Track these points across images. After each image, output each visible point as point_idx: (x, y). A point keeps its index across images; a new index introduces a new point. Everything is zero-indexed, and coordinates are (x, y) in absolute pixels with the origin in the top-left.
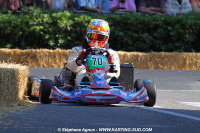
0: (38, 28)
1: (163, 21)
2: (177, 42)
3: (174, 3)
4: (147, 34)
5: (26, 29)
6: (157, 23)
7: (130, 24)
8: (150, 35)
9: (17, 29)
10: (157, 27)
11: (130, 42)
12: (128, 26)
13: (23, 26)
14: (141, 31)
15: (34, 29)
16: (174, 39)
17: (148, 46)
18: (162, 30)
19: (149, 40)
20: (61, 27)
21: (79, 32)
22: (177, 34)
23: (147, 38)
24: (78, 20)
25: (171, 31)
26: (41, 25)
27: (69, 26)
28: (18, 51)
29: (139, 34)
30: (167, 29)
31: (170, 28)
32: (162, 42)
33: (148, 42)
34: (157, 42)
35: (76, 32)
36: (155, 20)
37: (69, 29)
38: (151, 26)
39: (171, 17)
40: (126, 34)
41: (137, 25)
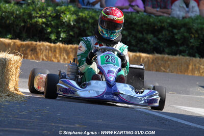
0: (40, 20)
1: (169, 23)
2: (181, 46)
3: (181, 5)
4: (152, 36)
5: (28, 20)
6: (163, 25)
7: (135, 24)
8: (154, 37)
9: (19, 20)
10: (162, 29)
11: (133, 42)
12: (133, 26)
13: (26, 17)
14: (146, 32)
15: (37, 21)
16: (179, 42)
17: (152, 47)
18: (167, 32)
19: (153, 42)
20: (64, 21)
21: (82, 27)
22: (183, 37)
23: (151, 39)
24: (82, 16)
25: (176, 34)
26: (44, 17)
27: (73, 21)
28: (18, 42)
29: (143, 35)
30: (172, 32)
31: (175, 31)
32: (166, 44)
33: (153, 43)
34: (161, 44)
35: (79, 28)
36: (161, 22)
37: (72, 24)
38: (156, 27)
39: (177, 20)
40: (130, 34)
41: (142, 25)
